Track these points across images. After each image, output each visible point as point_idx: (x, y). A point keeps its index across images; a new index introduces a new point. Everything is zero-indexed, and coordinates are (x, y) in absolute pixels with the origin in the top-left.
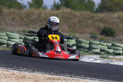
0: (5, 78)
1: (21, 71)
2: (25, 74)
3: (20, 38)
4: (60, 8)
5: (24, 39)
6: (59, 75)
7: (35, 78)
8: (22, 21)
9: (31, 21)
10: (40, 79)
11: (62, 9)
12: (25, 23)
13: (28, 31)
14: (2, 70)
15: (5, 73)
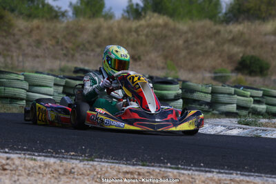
0: (29, 175)
1: (63, 157)
2: (74, 165)
3: (55, 85)
4: (143, 14)
5: (63, 86)
6: (148, 166)
7: (95, 173)
8: (58, 48)
9: (78, 46)
10: (107, 175)
11: (148, 17)
12: (64, 52)
13: (73, 69)
14: (19, 158)
15: (27, 164)
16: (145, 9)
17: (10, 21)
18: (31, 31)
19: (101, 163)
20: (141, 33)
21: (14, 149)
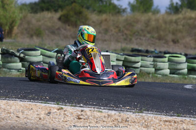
0: (97, 122)
1: (121, 110)
2: (128, 116)
3: (117, 60)
4: (180, 10)
5: (123, 61)
6: (182, 117)
7: (144, 121)
8: (120, 34)
9: (134, 33)
10: (152, 123)
11: (183, 12)
12: (125, 37)
13: (130, 49)
14: (90, 110)
15: (95, 115)
16: (181, 6)
17: (86, 15)
18: (101, 23)
19: (148, 115)
20: (179, 23)
21: (86, 104)
